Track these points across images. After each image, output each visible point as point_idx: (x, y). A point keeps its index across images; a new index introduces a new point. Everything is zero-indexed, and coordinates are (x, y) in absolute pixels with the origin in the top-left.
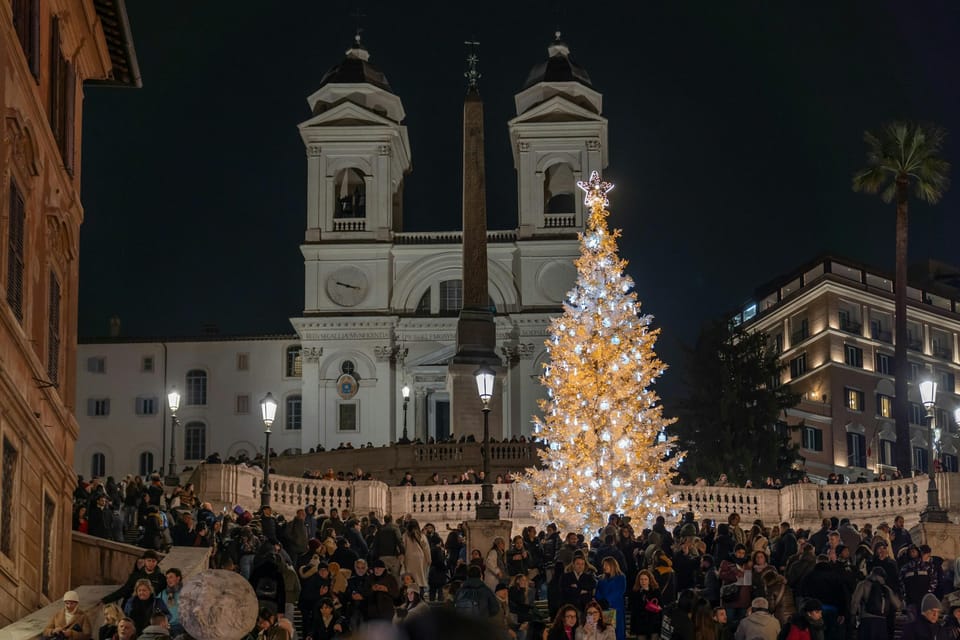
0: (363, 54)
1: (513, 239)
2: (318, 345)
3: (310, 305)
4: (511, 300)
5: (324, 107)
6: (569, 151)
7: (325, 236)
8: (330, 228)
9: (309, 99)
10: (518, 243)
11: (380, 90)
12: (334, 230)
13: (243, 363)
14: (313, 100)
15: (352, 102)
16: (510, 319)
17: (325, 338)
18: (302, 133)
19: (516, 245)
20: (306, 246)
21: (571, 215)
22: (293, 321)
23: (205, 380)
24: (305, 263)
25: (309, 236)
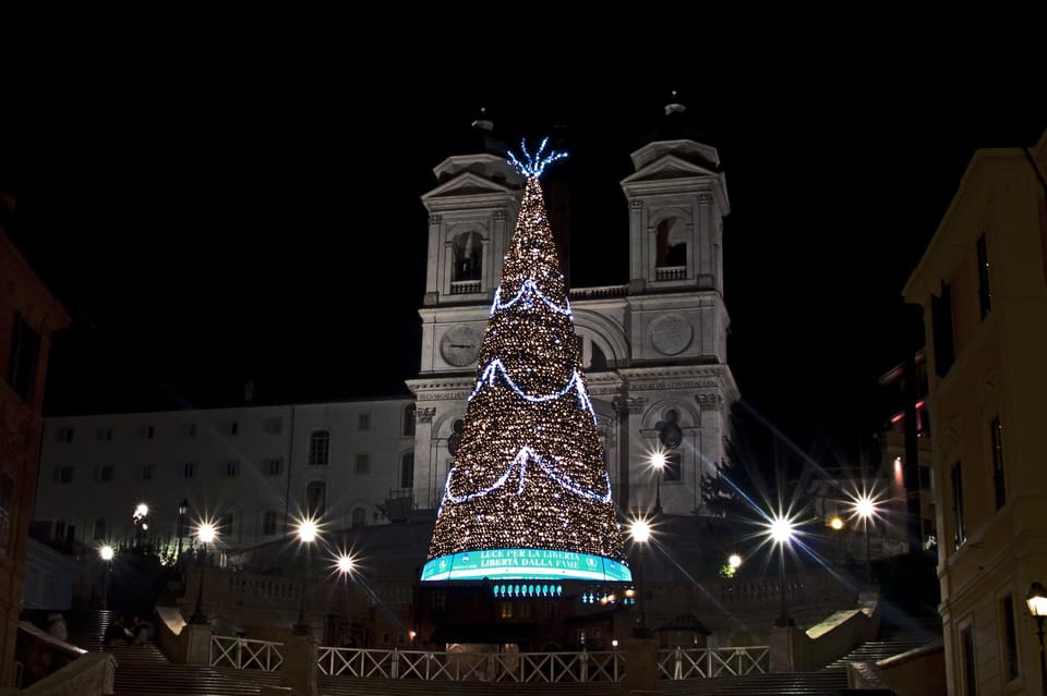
0: (488, 125)
1: (622, 295)
2: (430, 405)
3: (426, 366)
4: (622, 355)
5: (446, 177)
6: (681, 206)
7: (441, 299)
8: (447, 291)
9: (434, 170)
10: (628, 298)
11: (499, 158)
12: (452, 293)
13: (364, 422)
14: (437, 171)
15: (472, 172)
16: (618, 374)
17: (438, 398)
18: (425, 204)
19: (627, 301)
20: (423, 310)
21: (683, 268)
22: (409, 383)
23: (328, 441)
24: (424, 325)
25: (427, 300)
